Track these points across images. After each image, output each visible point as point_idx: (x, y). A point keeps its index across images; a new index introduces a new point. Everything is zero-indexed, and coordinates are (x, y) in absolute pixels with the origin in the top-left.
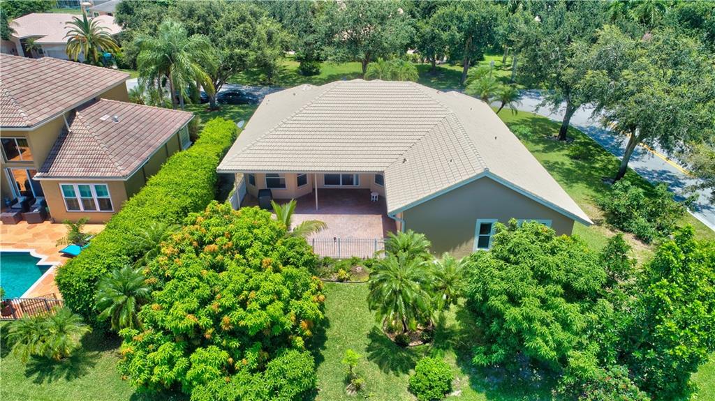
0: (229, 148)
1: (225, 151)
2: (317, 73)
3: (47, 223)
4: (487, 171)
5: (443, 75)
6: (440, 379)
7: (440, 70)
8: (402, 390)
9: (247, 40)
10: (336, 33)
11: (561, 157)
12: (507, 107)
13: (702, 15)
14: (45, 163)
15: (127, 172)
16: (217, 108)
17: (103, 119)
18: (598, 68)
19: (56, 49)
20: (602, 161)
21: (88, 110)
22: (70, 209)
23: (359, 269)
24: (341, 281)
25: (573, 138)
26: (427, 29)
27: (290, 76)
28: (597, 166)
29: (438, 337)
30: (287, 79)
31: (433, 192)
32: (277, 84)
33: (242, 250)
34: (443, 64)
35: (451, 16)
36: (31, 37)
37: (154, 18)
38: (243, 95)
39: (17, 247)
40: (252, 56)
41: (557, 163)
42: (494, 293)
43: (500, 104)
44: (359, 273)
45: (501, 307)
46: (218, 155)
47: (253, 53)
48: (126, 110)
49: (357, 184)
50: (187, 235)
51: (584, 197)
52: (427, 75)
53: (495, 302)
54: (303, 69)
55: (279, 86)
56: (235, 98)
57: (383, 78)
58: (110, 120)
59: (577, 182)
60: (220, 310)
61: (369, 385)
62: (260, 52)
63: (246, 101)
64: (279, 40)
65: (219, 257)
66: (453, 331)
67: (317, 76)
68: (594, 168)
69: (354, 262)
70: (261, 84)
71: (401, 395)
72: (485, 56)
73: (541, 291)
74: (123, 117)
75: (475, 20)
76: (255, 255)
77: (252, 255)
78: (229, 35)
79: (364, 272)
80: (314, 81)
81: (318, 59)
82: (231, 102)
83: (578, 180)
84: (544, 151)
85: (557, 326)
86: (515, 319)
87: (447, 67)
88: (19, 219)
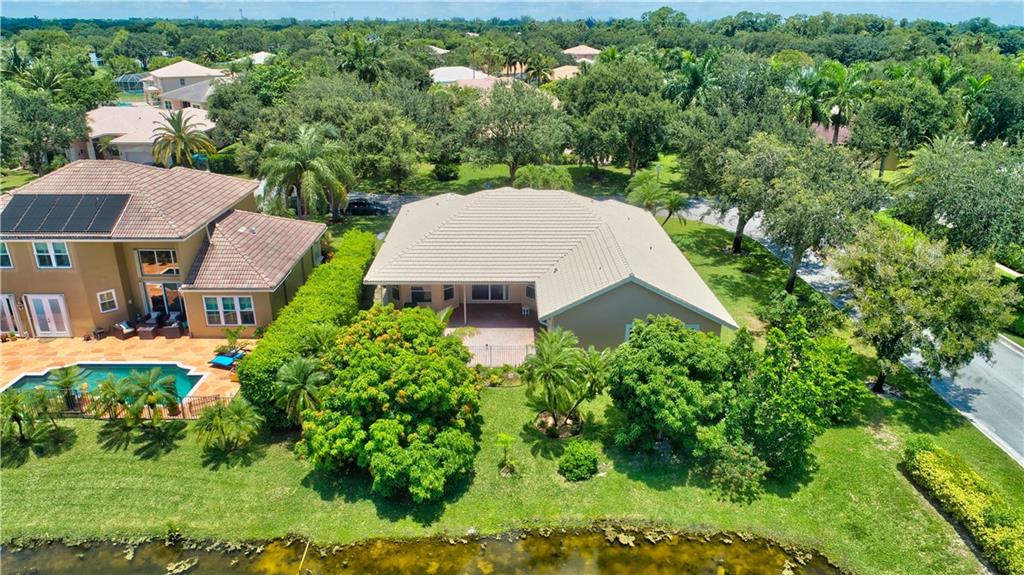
0: (372, 260)
1: (368, 265)
2: (456, 178)
3: (185, 340)
4: (632, 276)
5: (607, 180)
6: (586, 458)
7: (604, 173)
8: (553, 473)
9: (380, 145)
10: (479, 132)
11: (732, 271)
12: (675, 216)
13: (898, 112)
14: (189, 275)
15: (273, 283)
16: (340, 220)
17: (241, 230)
18: (755, 176)
19: (137, 150)
20: (776, 274)
21: (225, 221)
22: (210, 323)
23: (511, 375)
24: (493, 385)
25: (748, 250)
26: (584, 128)
27: (423, 182)
28: (769, 279)
29: (586, 429)
30: (420, 185)
31: (582, 297)
32: (408, 191)
33: (409, 339)
34: (607, 165)
35: (612, 115)
36: (105, 136)
37: (275, 119)
38: (369, 204)
39: (163, 360)
40: (386, 162)
41: (726, 277)
42: (628, 373)
43: (667, 213)
44: (511, 379)
45: (632, 384)
46: (362, 268)
47: (388, 158)
48: (260, 222)
49: (507, 298)
50: (360, 328)
51: (749, 310)
52: (588, 179)
53: (628, 380)
54: (438, 174)
55: (411, 194)
56: (361, 209)
57: (535, 187)
58: (248, 232)
59: (743, 296)
60: (396, 386)
61: (523, 469)
62: (395, 157)
63: (374, 212)
64: (415, 142)
65: (391, 345)
66: (601, 426)
67: (455, 181)
68: (767, 281)
69: (506, 369)
70: (389, 191)
71: (552, 476)
72: (660, 155)
73: (668, 371)
74: (259, 229)
75: (638, 119)
76: (421, 344)
77: (419, 344)
78: (361, 138)
79: (516, 378)
80: (452, 188)
81: (457, 161)
82: (355, 213)
83: (744, 293)
84: (713, 265)
85: (682, 401)
86: (644, 394)
87: (612, 169)
88: (155, 334)
